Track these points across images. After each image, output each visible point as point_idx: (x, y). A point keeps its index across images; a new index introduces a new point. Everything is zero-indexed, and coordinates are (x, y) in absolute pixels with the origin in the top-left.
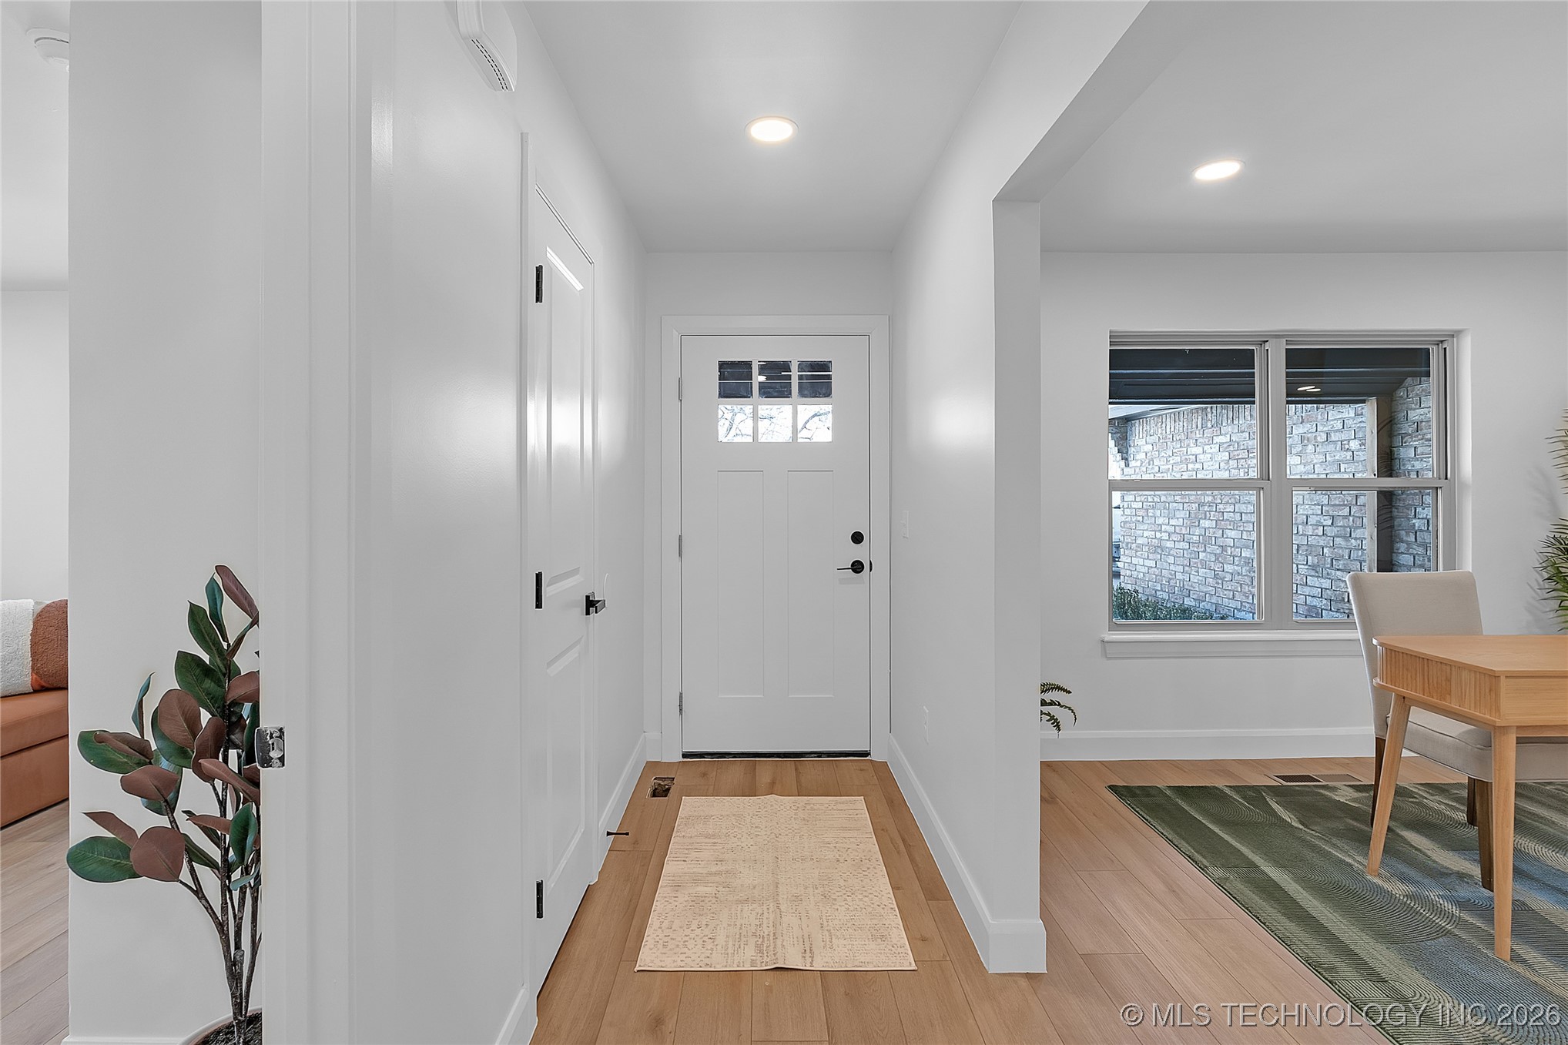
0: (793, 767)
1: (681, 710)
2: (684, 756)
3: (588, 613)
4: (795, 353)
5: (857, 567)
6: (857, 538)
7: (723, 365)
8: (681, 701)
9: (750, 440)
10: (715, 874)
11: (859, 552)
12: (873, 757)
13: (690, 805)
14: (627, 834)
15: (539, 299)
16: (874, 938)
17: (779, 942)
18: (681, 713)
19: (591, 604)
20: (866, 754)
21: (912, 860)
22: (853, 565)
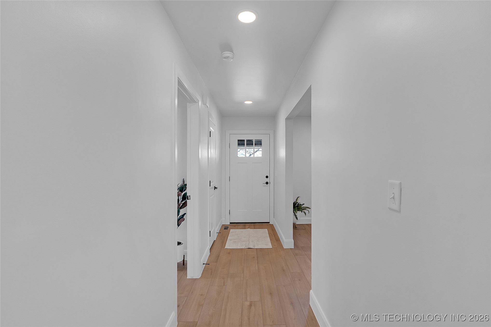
0: (253, 226)
1: (230, 213)
2: (231, 223)
3: (215, 189)
4: (254, 138)
5: (267, 183)
6: (267, 177)
7: (239, 141)
8: (230, 212)
9: (244, 156)
10: (238, 239)
11: (267, 180)
12: (270, 223)
13: (231, 230)
14: (221, 233)
15: (210, 137)
16: (266, 245)
17: (249, 245)
18: (230, 214)
19: (215, 188)
20: (269, 223)
21: (275, 237)
22: (266, 183)
